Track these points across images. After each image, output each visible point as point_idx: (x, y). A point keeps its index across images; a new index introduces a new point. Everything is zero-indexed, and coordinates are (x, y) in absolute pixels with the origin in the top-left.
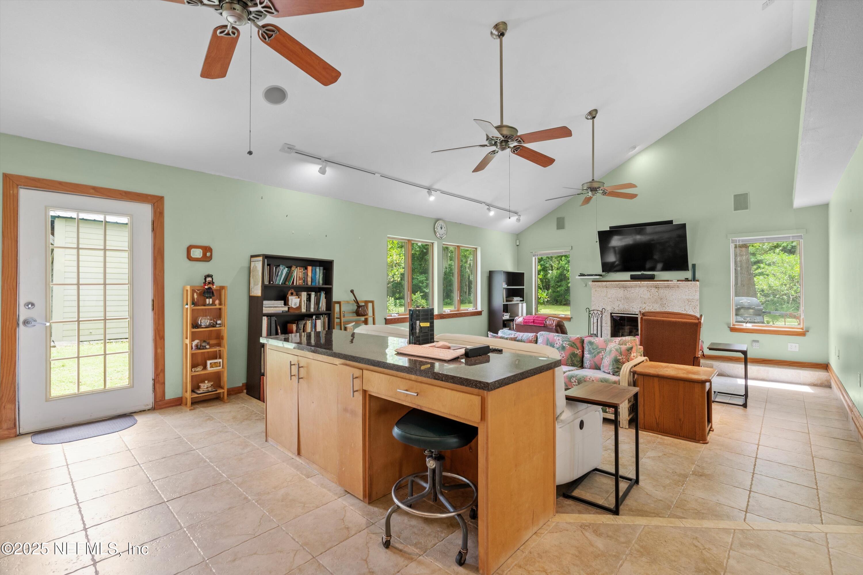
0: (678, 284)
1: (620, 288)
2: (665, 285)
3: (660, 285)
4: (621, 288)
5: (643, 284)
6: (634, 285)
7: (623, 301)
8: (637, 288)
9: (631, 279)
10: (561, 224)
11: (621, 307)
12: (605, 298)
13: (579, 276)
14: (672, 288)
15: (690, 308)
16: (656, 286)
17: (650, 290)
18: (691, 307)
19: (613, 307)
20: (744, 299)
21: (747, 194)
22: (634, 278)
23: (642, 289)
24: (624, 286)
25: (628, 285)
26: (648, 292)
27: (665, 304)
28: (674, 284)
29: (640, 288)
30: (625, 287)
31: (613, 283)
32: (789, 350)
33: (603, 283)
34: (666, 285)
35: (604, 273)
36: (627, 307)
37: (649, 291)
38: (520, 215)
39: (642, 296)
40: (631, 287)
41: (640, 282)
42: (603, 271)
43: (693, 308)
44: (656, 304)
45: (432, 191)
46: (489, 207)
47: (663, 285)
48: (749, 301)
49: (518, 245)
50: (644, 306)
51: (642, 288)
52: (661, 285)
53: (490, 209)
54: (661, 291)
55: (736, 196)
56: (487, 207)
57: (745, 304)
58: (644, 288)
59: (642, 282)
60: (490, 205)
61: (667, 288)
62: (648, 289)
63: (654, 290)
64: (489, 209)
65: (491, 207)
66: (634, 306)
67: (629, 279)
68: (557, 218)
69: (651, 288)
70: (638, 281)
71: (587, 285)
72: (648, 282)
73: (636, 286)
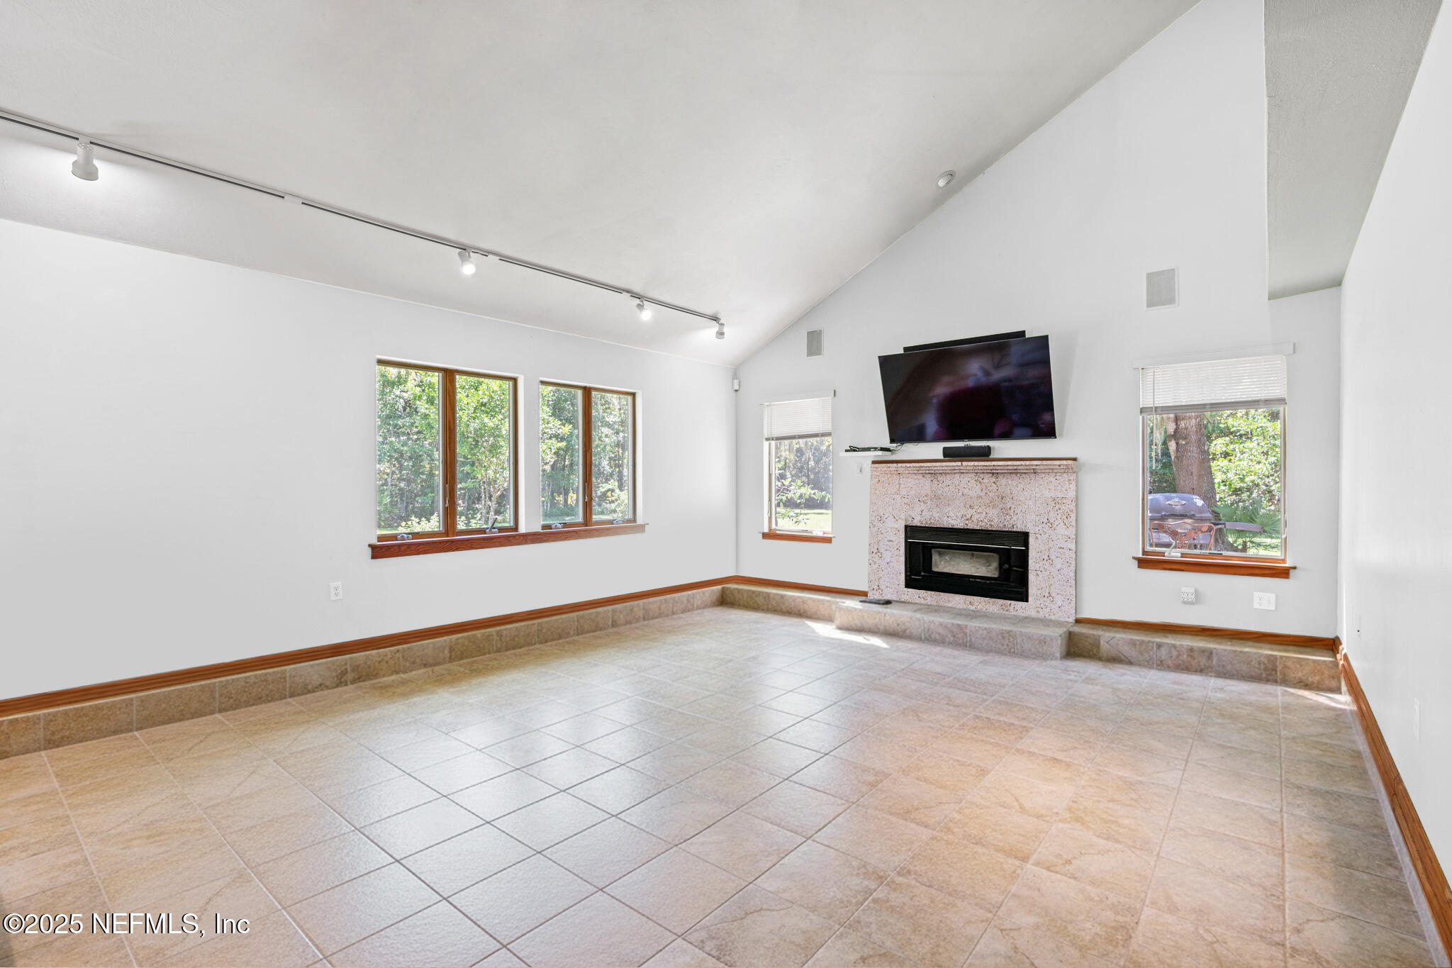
0: (1034, 467)
1: (924, 475)
2: (1008, 468)
3: (999, 468)
4: (926, 475)
5: (967, 466)
6: (949, 468)
7: (929, 502)
8: (956, 475)
9: (944, 457)
10: (814, 343)
11: (927, 514)
12: (896, 497)
13: (847, 451)
14: (1023, 475)
15: (1059, 517)
16: (991, 470)
17: (980, 480)
18: (1060, 514)
19: (910, 516)
20: (1174, 497)
21: (1173, 270)
22: (949, 454)
23: (966, 478)
24: (931, 472)
25: (938, 470)
26: (978, 483)
27: (1010, 508)
28: (1026, 465)
29: (962, 475)
30: (934, 474)
31: (908, 465)
32: (1255, 607)
33: (891, 465)
34: (1011, 468)
35: (895, 445)
36: (936, 515)
37: (980, 482)
38: (722, 324)
39: (966, 491)
40: (946, 474)
41: (959, 463)
42: (892, 441)
43: (1065, 517)
44: (993, 508)
45: (471, 254)
46: (642, 301)
47: (1006, 468)
48: (1184, 502)
49: (736, 391)
50: (970, 512)
51: (966, 475)
52: (1002, 468)
53: (643, 306)
54: (1003, 481)
55: (1150, 276)
56: (638, 301)
57: (1177, 507)
58: (970, 475)
59: (964, 463)
60: (643, 297)
61: (1014, 475)
62: (977, 478)
63: (988, 479)
64: (640, 307)
65: (645, 302)
66: (951, 514)
67: (941, 457)
68: (809, 333)
69: (981, 475)
70: (955, 461)
71: (863, 470)
72: (976, 463)
73: (953, 472)
